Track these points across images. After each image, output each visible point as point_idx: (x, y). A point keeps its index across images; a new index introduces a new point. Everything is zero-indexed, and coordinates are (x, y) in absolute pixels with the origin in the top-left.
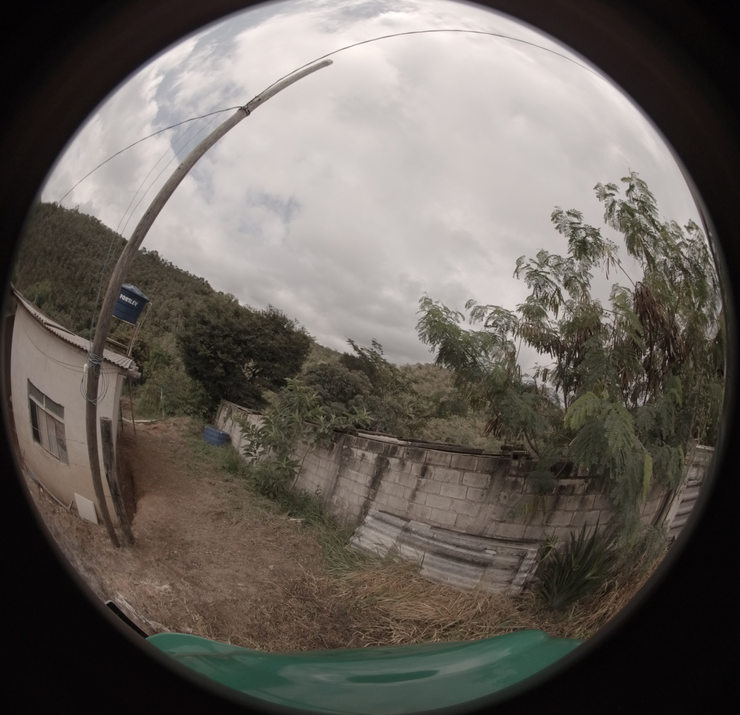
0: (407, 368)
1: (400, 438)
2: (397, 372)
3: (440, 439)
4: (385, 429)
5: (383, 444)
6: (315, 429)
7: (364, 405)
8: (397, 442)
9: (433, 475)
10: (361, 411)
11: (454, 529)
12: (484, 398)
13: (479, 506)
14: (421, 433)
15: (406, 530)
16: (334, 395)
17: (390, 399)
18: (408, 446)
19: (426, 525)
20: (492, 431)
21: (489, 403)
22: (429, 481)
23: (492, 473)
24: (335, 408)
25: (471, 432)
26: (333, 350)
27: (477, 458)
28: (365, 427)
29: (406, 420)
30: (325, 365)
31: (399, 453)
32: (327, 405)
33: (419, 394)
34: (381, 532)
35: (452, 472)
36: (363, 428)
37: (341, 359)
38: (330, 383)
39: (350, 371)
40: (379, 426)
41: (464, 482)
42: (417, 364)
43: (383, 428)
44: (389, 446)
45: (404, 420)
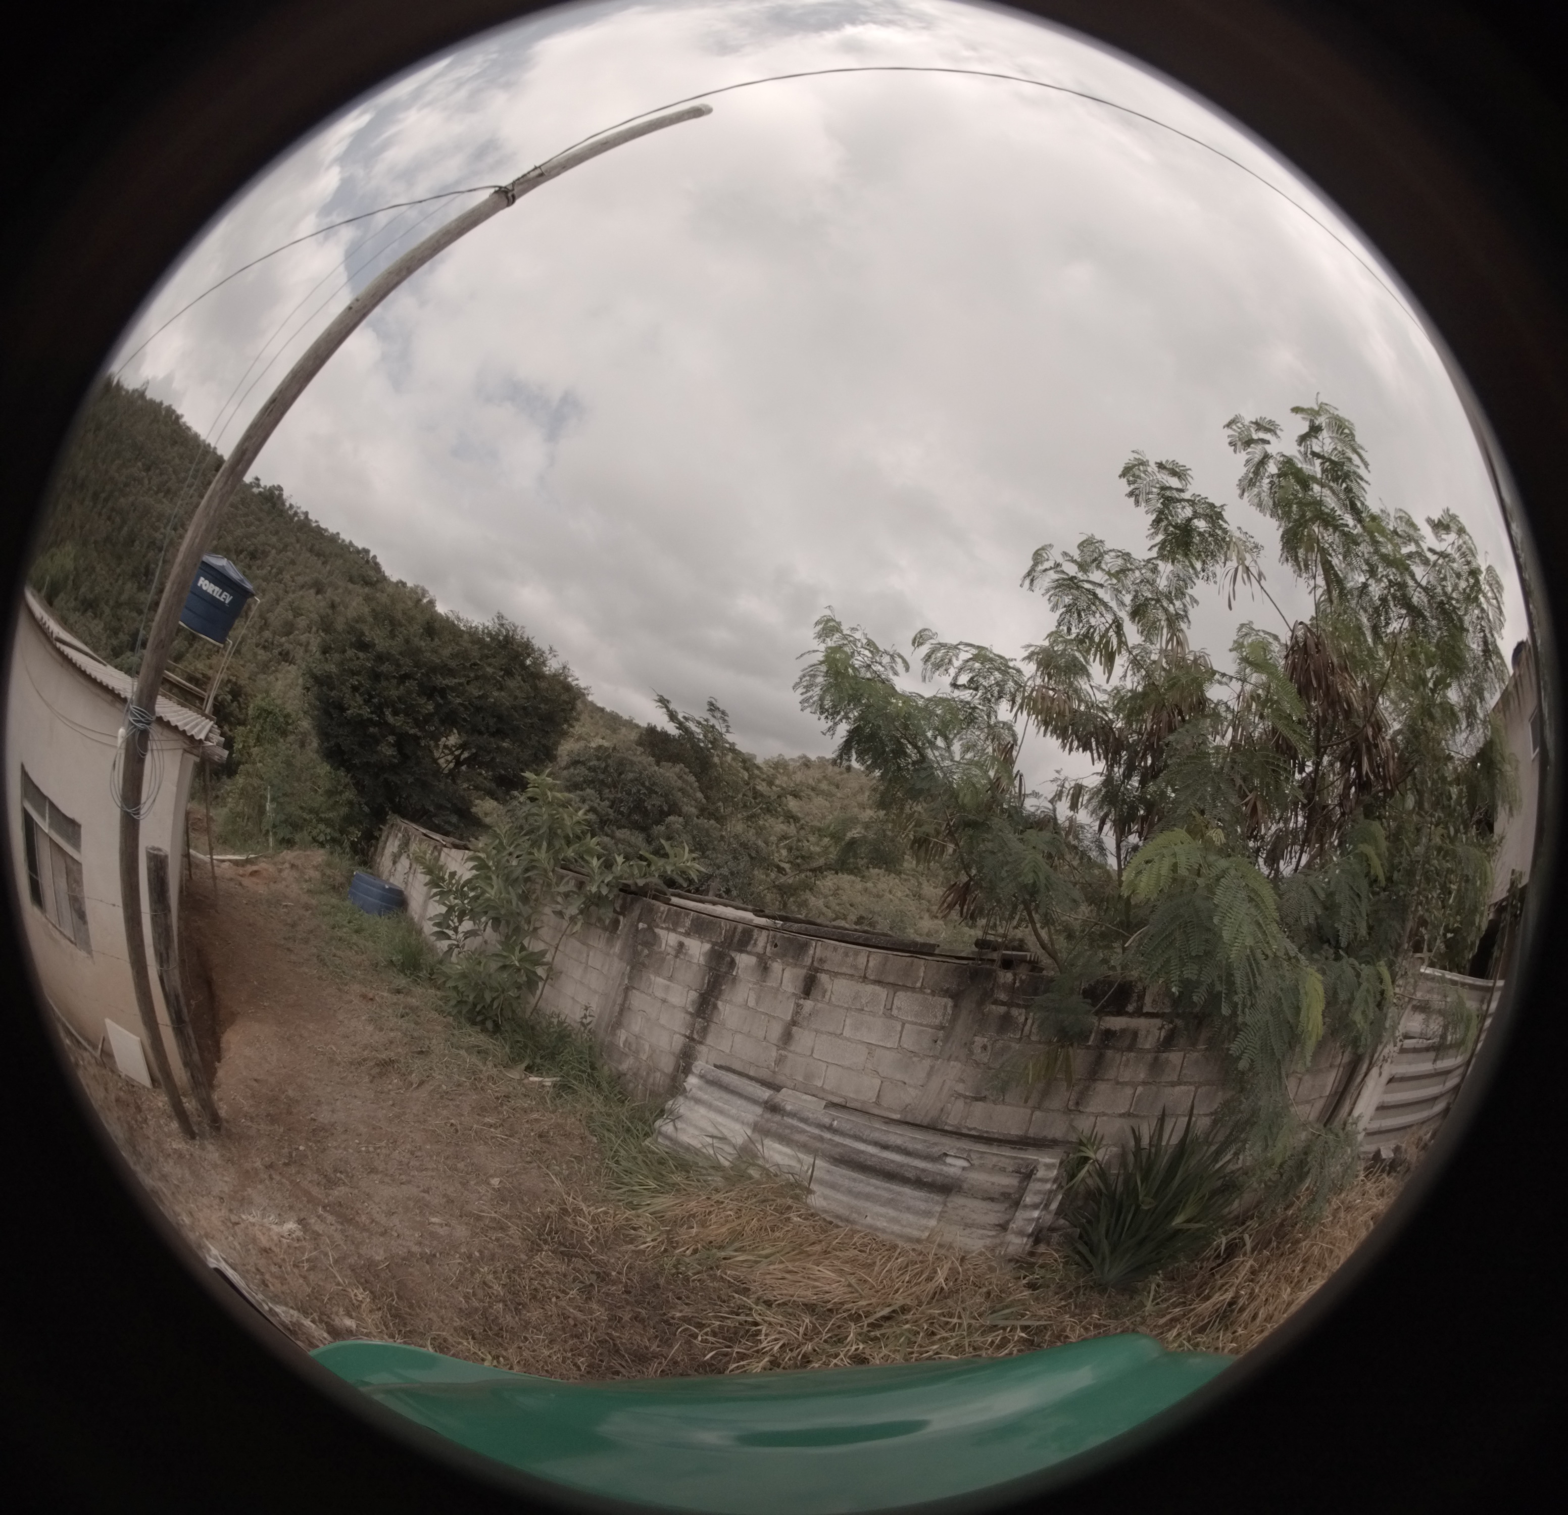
0: (780, 765)
1: (759, 913)
2: (756, 772)
3: (845, 918)
4: (728, 891)
5: (723, 923)
6: (581, 885)
7: (685, 837)
8: (752, 920)
9: (828, 993)
10: (677, 850)
11: (876, 1111)
12: (941, 837)
13: (927, 1063)
14: (804, 904)
15: (773, 1108)
16: (622, 813)
17: (740, 827)
18: (776, 929)
19: (814, 1099)
20: (957, 907)
21: (951, 848)
22: (819, 1005)
23: (956, 997)
24: (623, 841)
25: (912, 906)
26: (626, 717)
27: (922, 962)
28: (685, 885)
29: (773, 875)
30: (606, 749)
31: (755, 944)
32: (607, 835)
33: (802, 822)
34: (721, 1112)
35: (870, 988)
36: (680, 887)
37: (640, 737)
38: (615, 787)
39: (658, 764)
40: (715, 884)
41: (895, 1012)
42: (800, 758)
43: (723, 889)
44: (735, 928)
45: (767, 875)
